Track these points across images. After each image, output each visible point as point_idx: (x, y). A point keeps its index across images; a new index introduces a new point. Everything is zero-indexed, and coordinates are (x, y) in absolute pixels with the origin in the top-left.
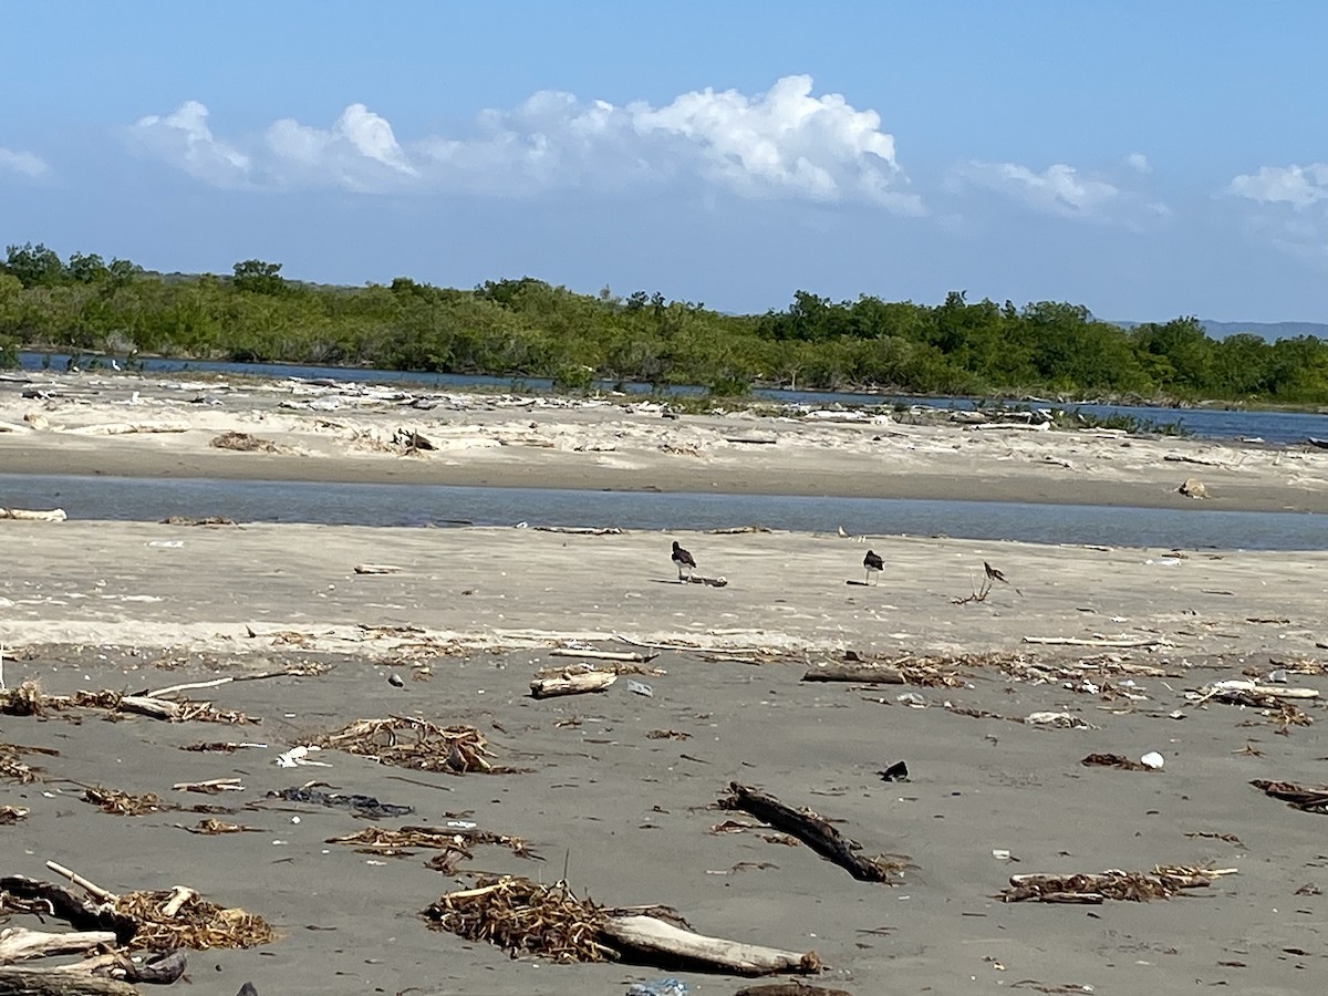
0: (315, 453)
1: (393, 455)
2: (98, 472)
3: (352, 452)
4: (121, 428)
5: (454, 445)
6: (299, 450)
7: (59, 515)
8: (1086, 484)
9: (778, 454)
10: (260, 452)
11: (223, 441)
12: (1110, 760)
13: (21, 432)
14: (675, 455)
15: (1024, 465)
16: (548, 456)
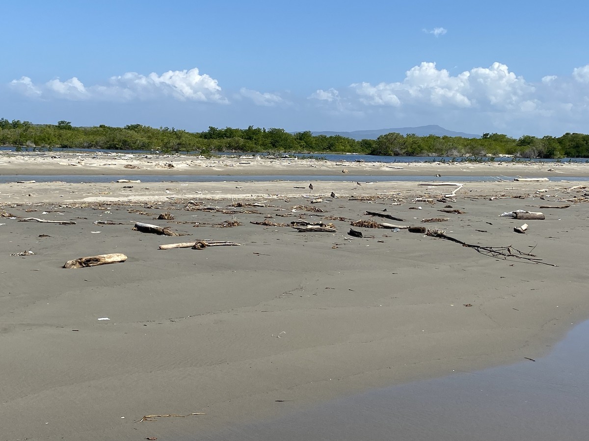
0: (148, 169)
1: (166, 169)
2: (103, 174)
3: (156, 168)
4: (102, 164)
5: (179, 166)
6: (145, 168)
7: (139, 181)
8: (321, 171)
9: (251, 166)
10: (136, 169)
11: (127, 166)
12: (413, 208)
13: (79, 165)
14: (229, 167)
15: (305, 167)
16: (201, 168)
